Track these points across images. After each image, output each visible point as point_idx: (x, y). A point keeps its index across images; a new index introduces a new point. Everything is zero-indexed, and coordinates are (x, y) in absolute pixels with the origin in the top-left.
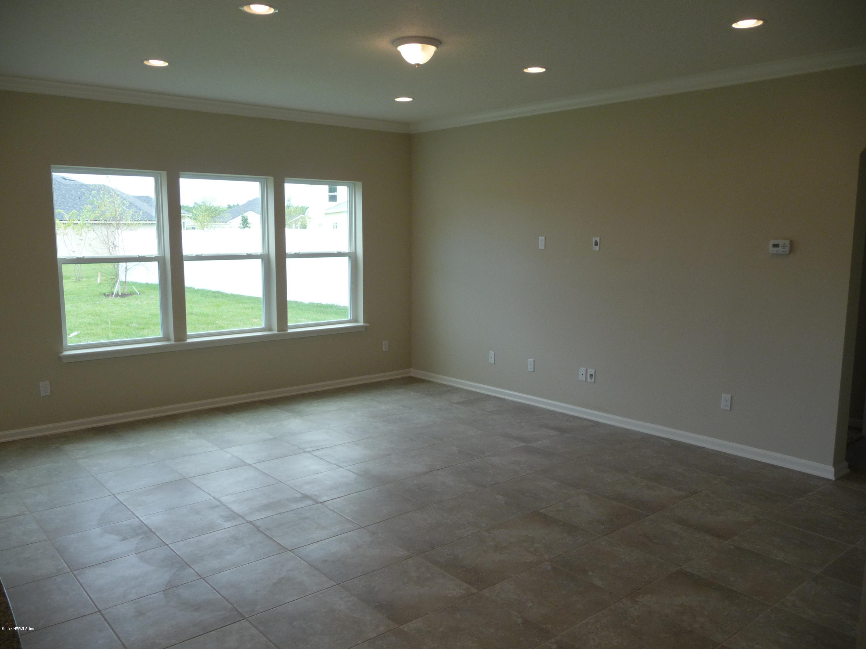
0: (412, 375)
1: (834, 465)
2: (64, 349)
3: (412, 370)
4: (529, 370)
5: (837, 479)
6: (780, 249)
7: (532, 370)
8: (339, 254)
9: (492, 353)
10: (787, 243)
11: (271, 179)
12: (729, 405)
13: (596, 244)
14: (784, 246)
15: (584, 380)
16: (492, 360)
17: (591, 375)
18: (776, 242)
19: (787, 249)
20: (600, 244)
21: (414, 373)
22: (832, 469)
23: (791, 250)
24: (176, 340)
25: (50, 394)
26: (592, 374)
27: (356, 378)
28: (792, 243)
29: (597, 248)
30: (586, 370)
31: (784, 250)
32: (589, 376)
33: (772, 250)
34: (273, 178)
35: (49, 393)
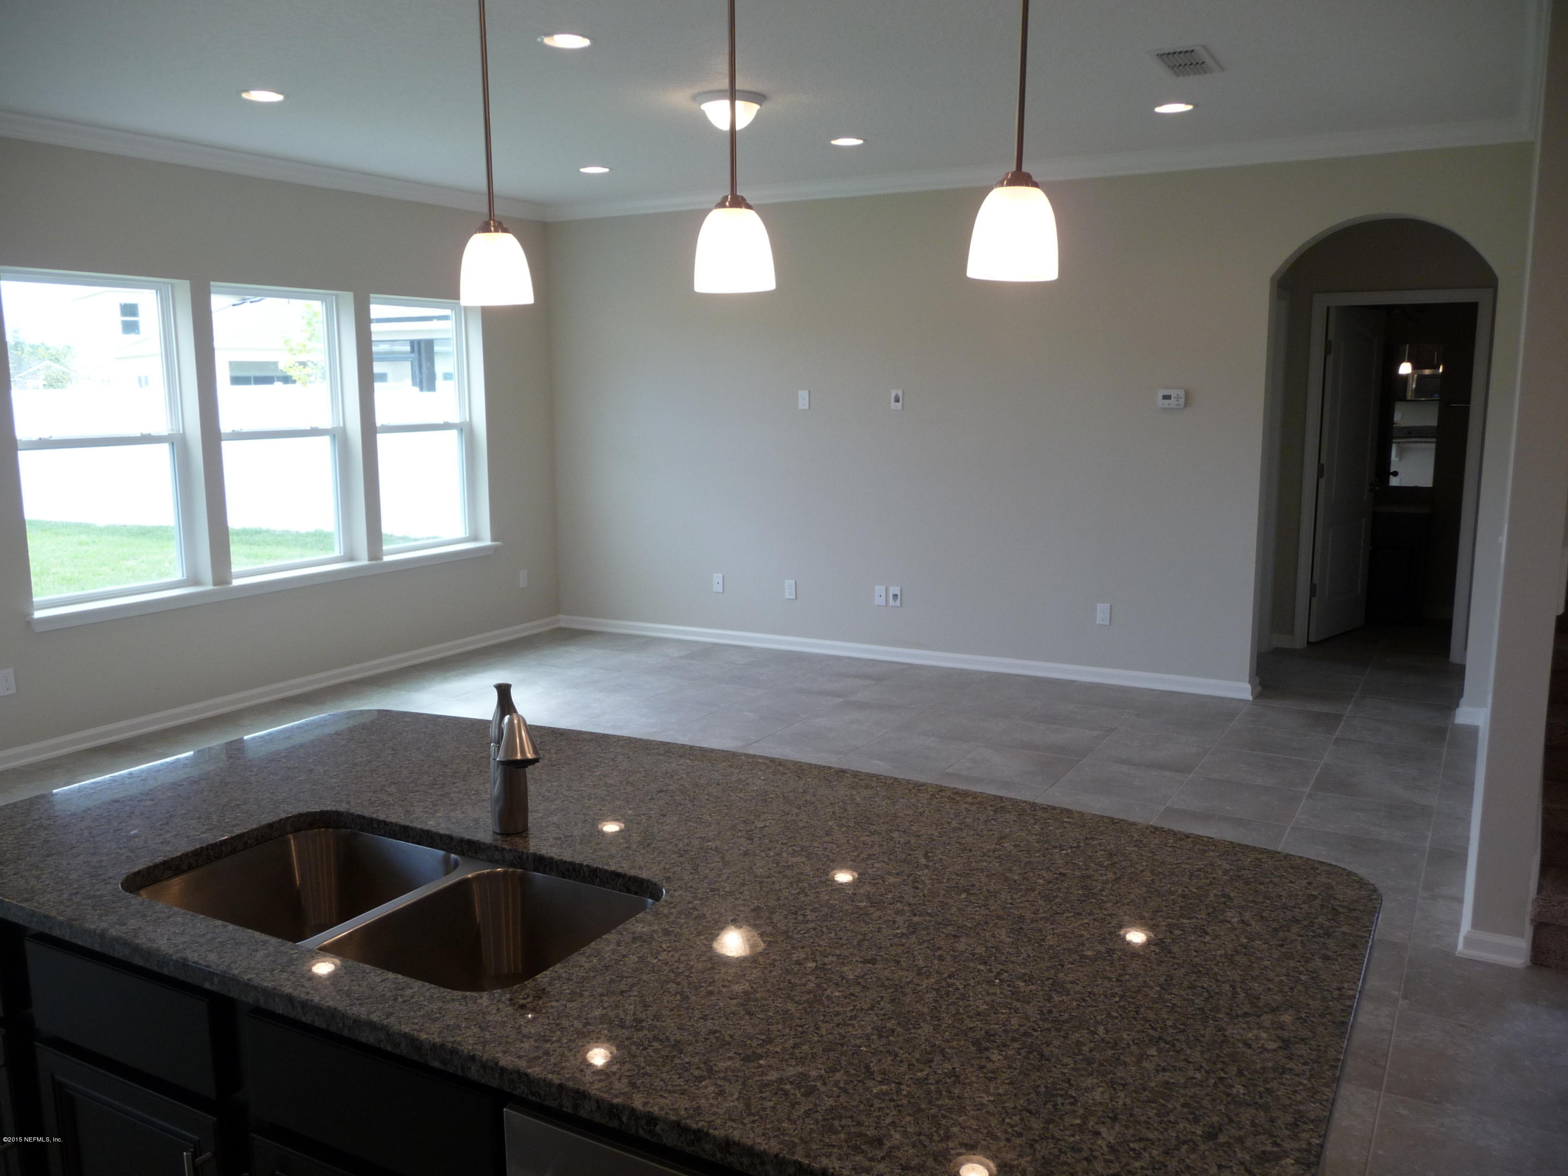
0: (562, 625)
1: (1250, 682)
2: (35, 607)
3: (561, 617)
4: (787, 596)
5: (1254, 699)
6: (1172, 401)
7: (793, 597)
8: (446, 426)
9: (717, 577)
10: (1182, 393)
11: (348, 298)
12: (1108, 618)
13: (897, 400)
14: (1178, 397)
15: (883, 603)
16: (719, 588)
17: (895, 596)
18: (1167, 392)
19: (1182, 402)
20: (903, 399)
21: (565, 621)
22: (1249, 686)
23: (1187, 403)
24: (216, 583)
25: (15, 692)
26: (895, 593)
27: (487, 635)
28: (1187, 394)
29: (899, 405)
30: (886, 588)
31: (1178, 403)
32: (891, 597)
33: (1161, 403)
34: (351, 294)
35: (13, 691)
